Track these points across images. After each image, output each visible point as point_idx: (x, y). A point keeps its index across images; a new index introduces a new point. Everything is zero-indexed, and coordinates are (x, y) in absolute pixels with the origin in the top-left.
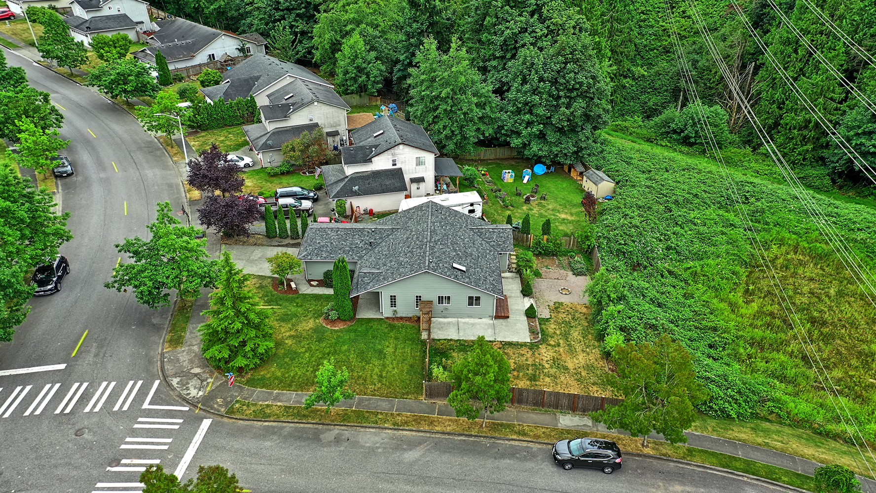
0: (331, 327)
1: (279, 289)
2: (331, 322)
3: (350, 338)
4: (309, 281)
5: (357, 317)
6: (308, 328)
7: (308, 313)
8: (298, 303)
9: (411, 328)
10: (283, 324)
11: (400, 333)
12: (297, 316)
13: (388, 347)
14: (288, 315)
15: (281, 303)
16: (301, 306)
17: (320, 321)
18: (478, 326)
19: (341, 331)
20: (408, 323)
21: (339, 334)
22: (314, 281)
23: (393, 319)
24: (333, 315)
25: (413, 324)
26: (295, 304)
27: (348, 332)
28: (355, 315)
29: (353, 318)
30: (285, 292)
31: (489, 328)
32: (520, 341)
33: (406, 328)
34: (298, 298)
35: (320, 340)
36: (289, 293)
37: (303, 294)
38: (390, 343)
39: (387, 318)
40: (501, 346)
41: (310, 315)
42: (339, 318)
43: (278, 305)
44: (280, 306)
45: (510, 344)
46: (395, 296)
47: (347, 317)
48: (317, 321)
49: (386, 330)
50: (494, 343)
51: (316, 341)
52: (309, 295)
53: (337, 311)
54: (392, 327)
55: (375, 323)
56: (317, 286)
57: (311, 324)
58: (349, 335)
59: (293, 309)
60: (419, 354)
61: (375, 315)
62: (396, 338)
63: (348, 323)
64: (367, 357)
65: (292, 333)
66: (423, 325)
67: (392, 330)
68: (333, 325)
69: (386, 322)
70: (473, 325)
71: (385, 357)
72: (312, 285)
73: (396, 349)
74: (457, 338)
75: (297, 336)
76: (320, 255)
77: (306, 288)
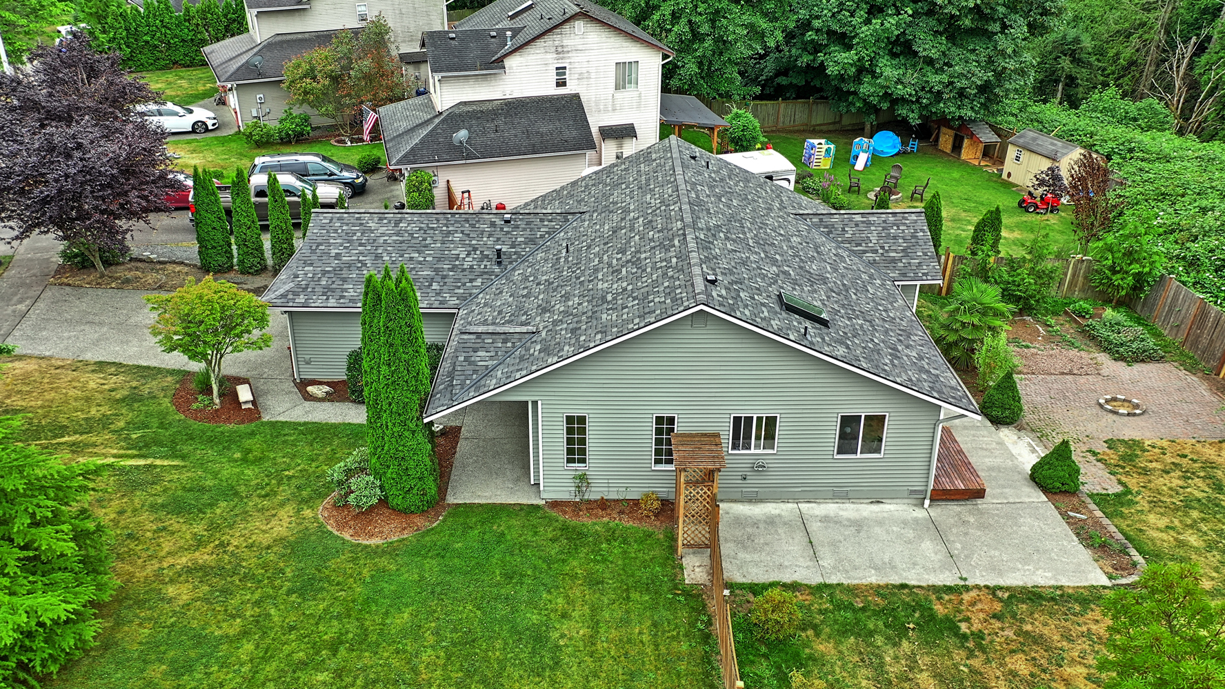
0: (356, 534)
1: (195, 406)
2: (356, 517)
3: (422, 578)
4: (302, 385)
5: (451, 499)
6: (265, 540)
7: (279, 484)
8: (249, 451)
9: (640, 542)
10: (174, 522)
11: (604, 560)
12: (236, 494)
13: (564, 616)
14: (202, 489)
15: (186, 449)
16: (258, 461)
17: (319, 512)
18: (878, 530)
19: (391, 551)
20: (628, 523)
21: (383, 562)
22: (321, 383)
23: (575, 507)
24: (364, 490)
25: (646, 527)
26: (238, 455)
27: (418, 554)
28: (442, 491)
29: (435, 504)
30: (215, 416)
31: (920, 538)
32: (1064, 582)
33: (625, 541)
34: (253, 434)
35: (307, 587)
36: (228, 420)
37: (273, 424)
38: (570, 601)
39: (555, 504)
40: (998, 607)
41: (285, 491)
42: (383, 502)
43: (175, 457)
44: (183, 458)
45: (1033, 596)
46: (582, 420)
47: (414, 499)
48: (308, 513)
49: (554, 550)
50: (966, 597)
51: (290, 592)
52: (294, 425)
53: (378, 475)
54: (575, 537)
55: (514, 522)
56: (329, 398)
57: (283, 524)
58: (421, 568)
59: (228, 471)
60: (684, 647)
61: (512, 492)
62: (594, 582)
63: (419, 521)
64: (486, 659)
65: (204, 557)
66: (685, 531)
67: (573, 551)
68: (363, 529)
69: (551, 519)
70: (858, 525)
71: (557, 664)
72: (309, 397)
73: (595, 625)
74: (816, 580)
75: (219, 571)
76: (338, 293)
77: (288, 405)
